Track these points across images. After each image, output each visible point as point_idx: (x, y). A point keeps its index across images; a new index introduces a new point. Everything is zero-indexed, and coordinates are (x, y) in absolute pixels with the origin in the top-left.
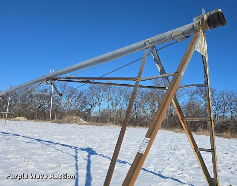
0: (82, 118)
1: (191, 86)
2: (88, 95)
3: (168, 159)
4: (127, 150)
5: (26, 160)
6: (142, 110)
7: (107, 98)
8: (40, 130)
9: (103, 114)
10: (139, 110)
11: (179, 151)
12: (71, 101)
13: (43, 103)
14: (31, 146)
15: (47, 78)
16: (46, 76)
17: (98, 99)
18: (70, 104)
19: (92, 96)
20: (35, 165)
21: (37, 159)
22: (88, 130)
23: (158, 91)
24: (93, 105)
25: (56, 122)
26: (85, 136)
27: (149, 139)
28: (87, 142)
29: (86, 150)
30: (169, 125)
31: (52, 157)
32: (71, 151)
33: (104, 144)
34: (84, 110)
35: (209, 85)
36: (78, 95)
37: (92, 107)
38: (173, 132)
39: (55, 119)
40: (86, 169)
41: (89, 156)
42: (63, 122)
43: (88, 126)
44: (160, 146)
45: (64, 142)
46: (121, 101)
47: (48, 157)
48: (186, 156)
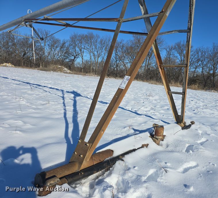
0: (66, 67)
1: (173, 32)
2: (70, 45)
3: (143, 103)
4: (108, 95)
5: (17, 97)
6: (122, 63)
7: (89, 50)
8: (28, 75)
9: (85, 65)
10: (119, 63)
11: (153, 97)
12: (54, 50)
13: (27, 51)
14: (21, 87)
15: (25, 19)
16: (24, 18)
17: (81, 50)
18: (54, 53)
19: (74, 47)
20: (26, 101)
21: (28, 97)
22: (73, 78)
23: (138, 45)
24: (76, 56)
25: (42, 70)
26: (70, 83)
27: (130, 77)
28: (72, 87)
29: (71, 92)
30: (146, 78)
31: (41, 97)
32: (58, 93)
33: (88, 89)
34: (68, 60)
35: (191, 31)
36: (60, 45)
37: (75, 58)
38: (149, 83)
39: (41, 67)
40: (73, 107)
41: (75, 97)
42: (49, 70)
43: (72, 75)
44: (137, 93)
45: (52, 86)
46: (102, 53)
47: (37, 96)
48: (159, 101)
